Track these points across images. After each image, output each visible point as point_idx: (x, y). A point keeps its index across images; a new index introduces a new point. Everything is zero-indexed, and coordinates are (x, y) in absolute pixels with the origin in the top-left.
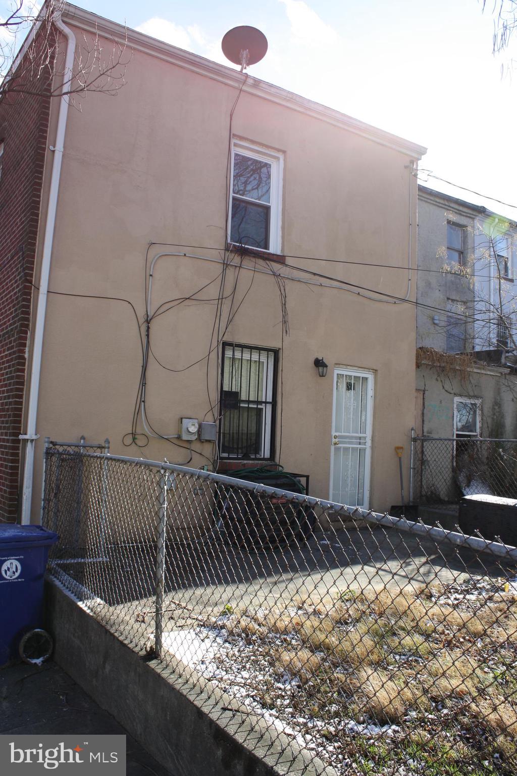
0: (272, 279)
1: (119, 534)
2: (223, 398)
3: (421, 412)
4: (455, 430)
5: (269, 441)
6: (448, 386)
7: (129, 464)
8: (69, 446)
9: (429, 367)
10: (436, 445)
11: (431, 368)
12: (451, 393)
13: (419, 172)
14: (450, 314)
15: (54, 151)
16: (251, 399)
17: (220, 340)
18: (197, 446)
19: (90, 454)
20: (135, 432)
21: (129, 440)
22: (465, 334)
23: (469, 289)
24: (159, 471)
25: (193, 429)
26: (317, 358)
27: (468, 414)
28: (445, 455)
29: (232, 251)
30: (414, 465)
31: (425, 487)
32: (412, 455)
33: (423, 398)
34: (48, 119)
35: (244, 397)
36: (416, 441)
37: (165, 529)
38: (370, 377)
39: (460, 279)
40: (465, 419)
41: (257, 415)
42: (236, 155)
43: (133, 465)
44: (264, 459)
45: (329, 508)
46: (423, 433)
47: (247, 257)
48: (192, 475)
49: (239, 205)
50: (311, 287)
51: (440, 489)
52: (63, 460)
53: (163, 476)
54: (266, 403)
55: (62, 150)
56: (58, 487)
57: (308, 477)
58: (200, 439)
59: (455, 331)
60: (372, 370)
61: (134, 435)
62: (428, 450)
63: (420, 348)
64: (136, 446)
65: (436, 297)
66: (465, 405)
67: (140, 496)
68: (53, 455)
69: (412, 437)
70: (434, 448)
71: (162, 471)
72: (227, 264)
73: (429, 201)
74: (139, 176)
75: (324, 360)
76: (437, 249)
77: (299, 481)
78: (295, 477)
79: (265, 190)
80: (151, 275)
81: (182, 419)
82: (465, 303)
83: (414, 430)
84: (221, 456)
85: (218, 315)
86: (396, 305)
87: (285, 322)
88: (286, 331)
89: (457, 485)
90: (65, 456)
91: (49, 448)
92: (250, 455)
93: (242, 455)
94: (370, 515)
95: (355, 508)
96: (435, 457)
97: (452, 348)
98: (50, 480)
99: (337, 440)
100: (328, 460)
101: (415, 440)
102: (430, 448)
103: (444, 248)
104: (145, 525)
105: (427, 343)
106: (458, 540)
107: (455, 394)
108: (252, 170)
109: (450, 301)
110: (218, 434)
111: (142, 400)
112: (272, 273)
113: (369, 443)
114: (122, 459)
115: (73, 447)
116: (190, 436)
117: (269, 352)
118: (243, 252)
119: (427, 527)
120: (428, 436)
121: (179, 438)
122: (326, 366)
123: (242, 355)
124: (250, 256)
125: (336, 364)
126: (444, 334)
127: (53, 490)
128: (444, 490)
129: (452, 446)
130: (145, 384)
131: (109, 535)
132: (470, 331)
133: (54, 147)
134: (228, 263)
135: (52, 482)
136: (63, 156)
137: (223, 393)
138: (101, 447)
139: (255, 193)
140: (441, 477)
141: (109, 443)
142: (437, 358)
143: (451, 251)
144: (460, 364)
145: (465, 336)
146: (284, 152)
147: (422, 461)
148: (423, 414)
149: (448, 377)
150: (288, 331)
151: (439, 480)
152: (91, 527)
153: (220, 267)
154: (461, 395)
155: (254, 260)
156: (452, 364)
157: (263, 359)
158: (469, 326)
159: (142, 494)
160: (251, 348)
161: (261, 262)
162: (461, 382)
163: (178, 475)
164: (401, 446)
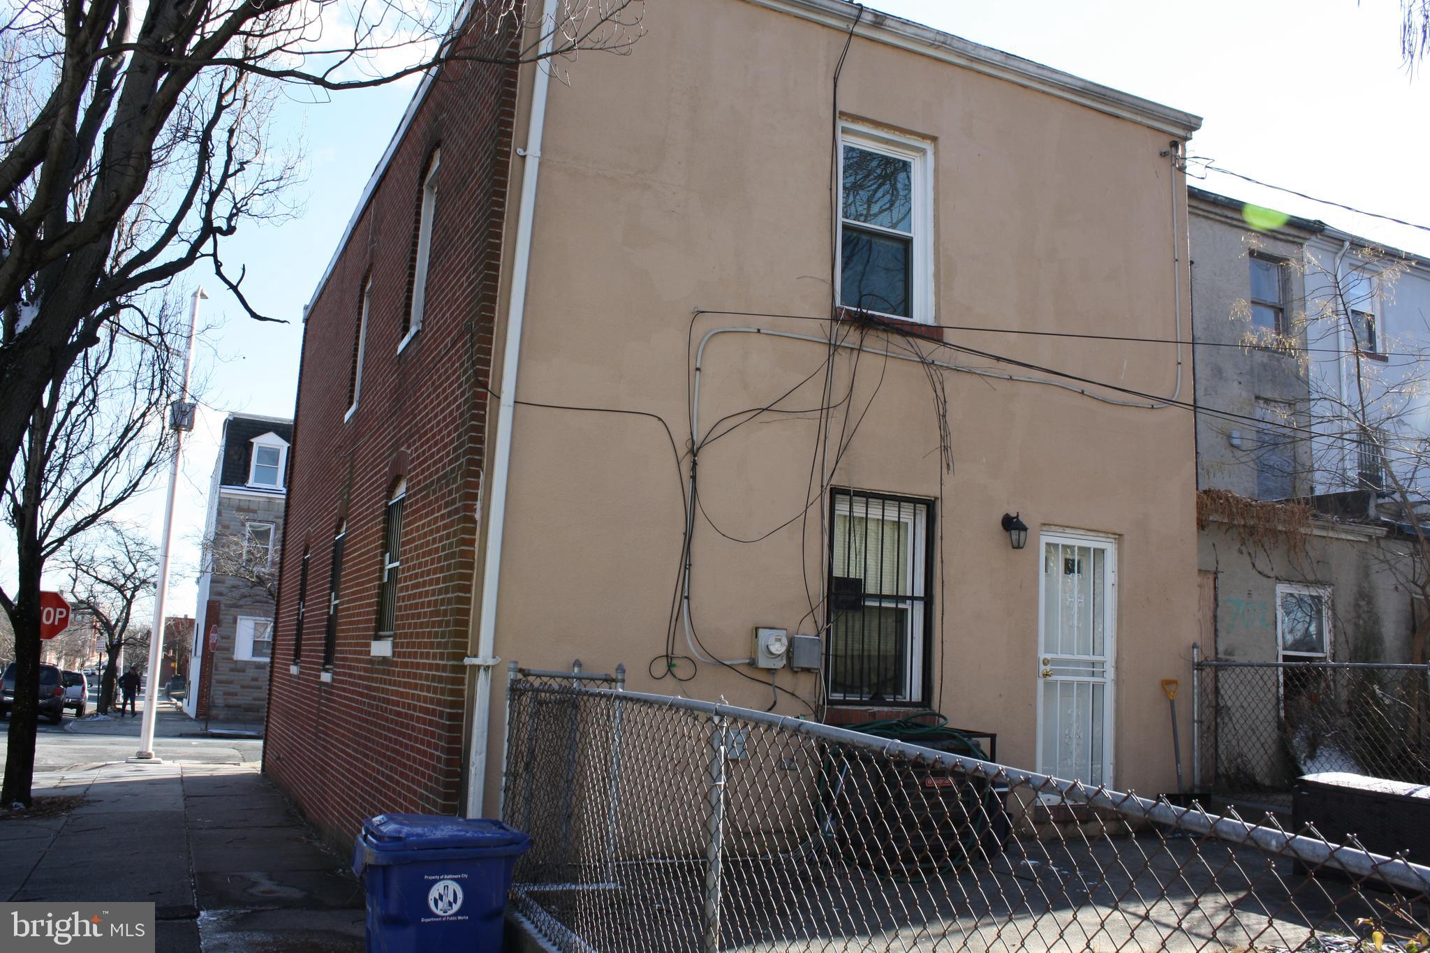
0: (920, 370)
1: (639, 836)
2: (833, 590)
3: (1212, 614)
4: (1280, 648)
5: (921, 670)
6: (1261, 565)
7: (656, 706)
8: (552, 677)
9: (1224, 528)
10: (1242, 676)
11: (1227, 530)
12: (1269, 577)
13: (1188, 163)
14: (1261, 425)
15: (524, 157)
16: (886, 591)
17: (825, 484)
18: (785, 680)
19: (587, 689)
20: (672, 654)
21: (660, 667)
22: (1292, 464)
23: (1298, 377)
24: (710, 719)
25: (779, 648)
26: (1007, 514)
27: (1308, 619)
28: (1261, 694)
29: (843, 322)
30: (1200, 715)
31: (1223, 757)
32: (1196, 697)
33: (1215, 588)
34: (514, 103)
35: (871, 588)
36: (1202, 670)
37: (721, 826)
38: (1110, 548)
39: (1278, 360)
40: (1300, 627)
41: (896, 622)
42: (849, 150)
43: (665, 708)
44: (911, 704)
45: (1022, 782)
46: (1217, 653)
47: (871, 332)
48: (770, 726)
49: (858, 239)
50: (992, 381)
51: (1254, 763)
52: (541, 703)
53: (718, 728)
54: (913, 598)
55: (539, 154)
56: (532, 752)
57: (993, 737)
58: (790, 667)
59: (1274, 460)
60: (1113, 534)
61: (669, 658)
62: (1226, 686)
63: (1205, 492)
64: (672, 678)
65: (1233, 394)
66: (1300, 601)
67: (676, 765)
68: (523, 692)
69: (1193, 662)
70: (1238, 682)
71: (716, 719)
72: (835, 345)
73: (1212, 216)
74: (674, 193)
75: (1020, 518)
76: (1232, 304)
77: (978, 745)
78: (970, 738)
79: (903, 211)
80: (698, 369)
81: (757, 629)
82: (1290, 404)
83: (1197, 647)
84: (830, 698)
85: (822, 438)
86: (1154, 411)
87: (945, 448)
88: (948, 465)
89: (1288, 754)
90: (543, 695)
91: (516, 681)
92: (885, 696)
93: (871, 696)
94: (1099, 795)
95: (1072, 782)
96: (1241, 698)
97: (1268, 491)
98: (518, 738)
99: (1048, 668)
100: (1032, 705)
101: (1200, 666)
102: (1230, 681)
103: (1244, 302)
104: (686, 818)
105: (1219, 483)
106: (1274, 843)
107: (1277, 578)
108: (880, 176)
109: (1262, 402)
110: (824, 657)
111: (684, 595)
112: (919, 360)
113: (1110, 674)
114: (644, 698)
115: (558, 680)
116: (772, 660)
117: (917, 505)
118: (864, 323)
119: (1210, 817)
120: (1227, 660)
121: (752, 664)
122: (1025, 529)
123: (867, 510)
124: (877, 329)
125: (1044, 524)
126: (1251, 464)
127: (523, 757)
128: (1262, 763)
129: (1274, 678)
130: (690, 565)
131: (621, 838)
132: (1304, 458)
133: (525, 149)
134: (838, 343)
135: (520, 743)
136: (540, 164)
137: (834, 581)
138: (609, 680)
139: (885, 216)
140: (1254, 739)
141: (624, 672)
142: (1240, 511)
143: (1260, 308)
144: (1285, 520)
145: (1295, 467)
146: (934, 139)
147: (1216, 710)
148: (1215, 617)
149: (1263, 546)
150: (951, 464)
151: (1250, 744)
152: (589, 823)
153: (823, 351)
154: (1289, 581)
155: (884, 336)
156: (1268, 521)
157: (907, 517)
158: (1302, 448)
159: (680, 762)
160: (884, 498)
161: (897, 339)
162: (1288, 556)
163: (746, 725)
164: (1174, 678)
